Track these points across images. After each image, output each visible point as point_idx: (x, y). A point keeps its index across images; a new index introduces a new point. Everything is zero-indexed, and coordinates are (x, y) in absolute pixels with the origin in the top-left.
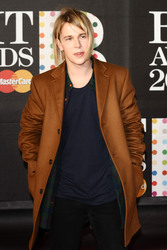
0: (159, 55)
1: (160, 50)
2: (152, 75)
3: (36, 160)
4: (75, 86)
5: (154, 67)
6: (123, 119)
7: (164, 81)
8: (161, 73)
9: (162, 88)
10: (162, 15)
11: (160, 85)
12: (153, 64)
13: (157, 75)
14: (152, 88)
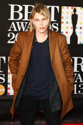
0: (12, 26)
1: (13, 23)
2: (9, 36)
3: (16, 74)
4: (38, 41)
5: (10, 32)
6: (62, 59)
7: (15, 38)
8: (14, 35)
9: (14, 42)
10: (15, 6)
11: (13, 40)
12: (10, 30)
13: (11, 35)
14: (9, 42)
